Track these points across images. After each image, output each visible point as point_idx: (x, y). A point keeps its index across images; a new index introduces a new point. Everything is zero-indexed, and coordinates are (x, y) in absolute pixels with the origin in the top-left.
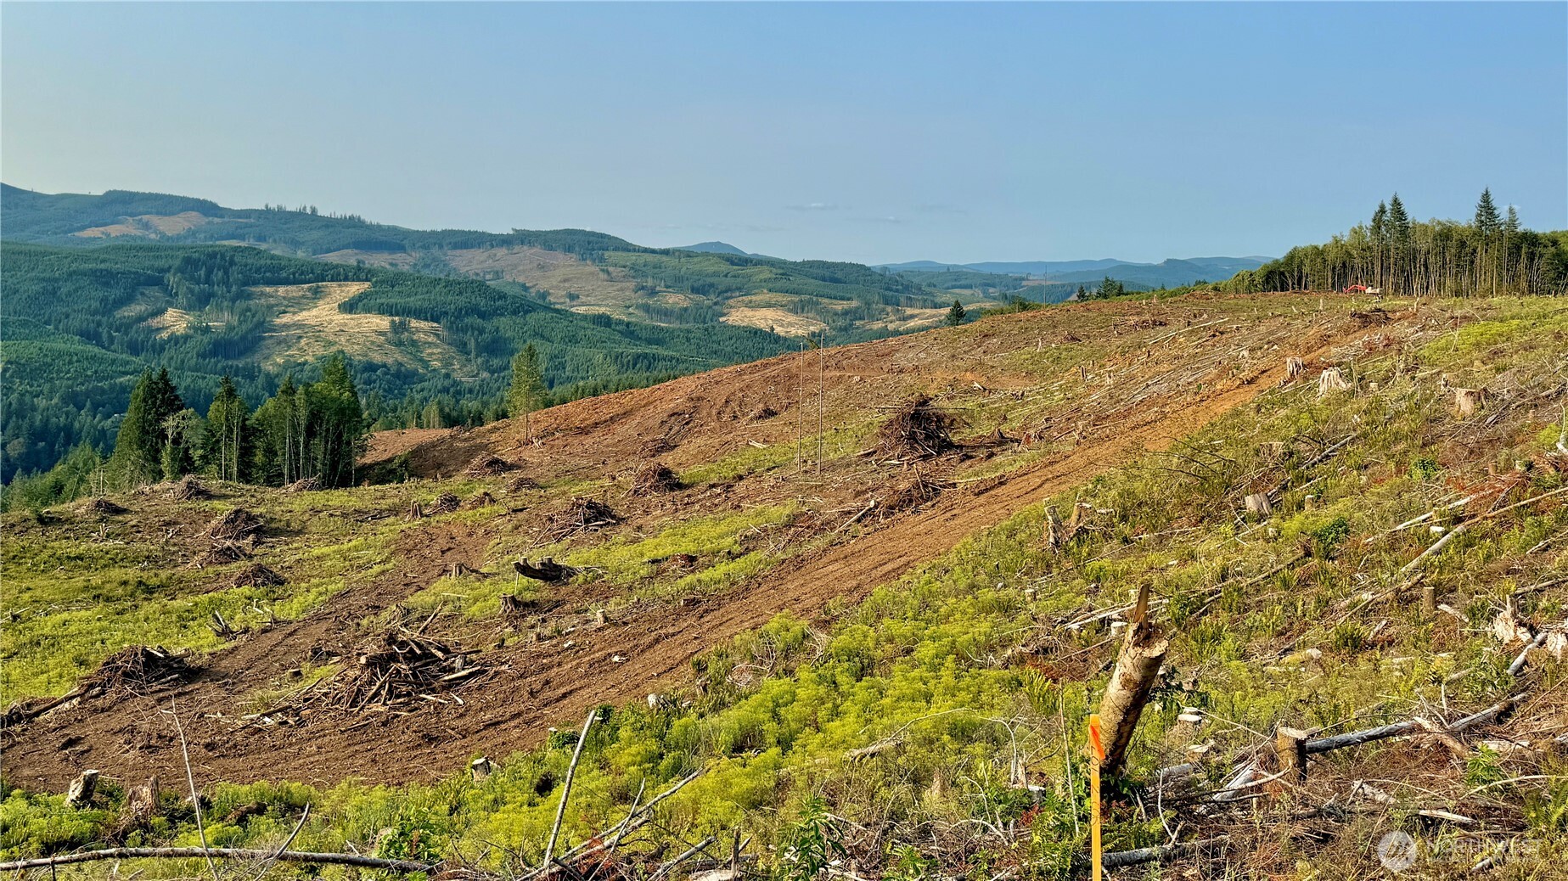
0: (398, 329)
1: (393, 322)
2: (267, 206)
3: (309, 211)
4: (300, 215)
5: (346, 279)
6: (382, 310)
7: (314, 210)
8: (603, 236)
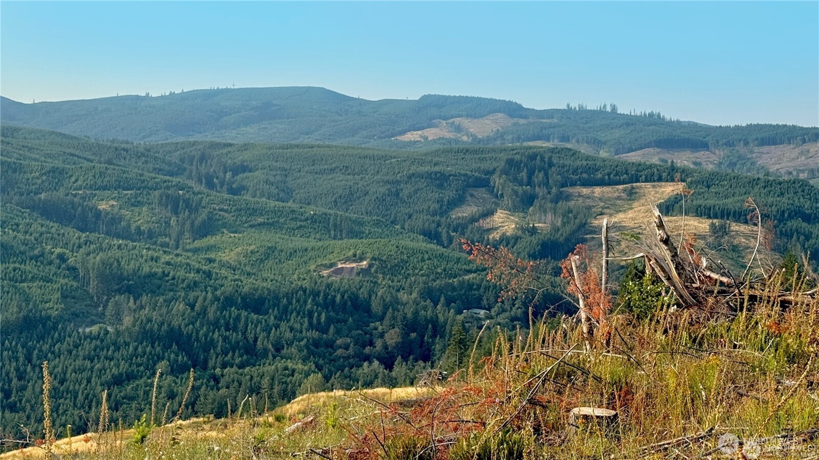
0: (720, 232)
1: (713, 225)
3: (609, 109)
4: (600, 113)
5: (660, 179)
6: (701, 212)
7: (614, 108)
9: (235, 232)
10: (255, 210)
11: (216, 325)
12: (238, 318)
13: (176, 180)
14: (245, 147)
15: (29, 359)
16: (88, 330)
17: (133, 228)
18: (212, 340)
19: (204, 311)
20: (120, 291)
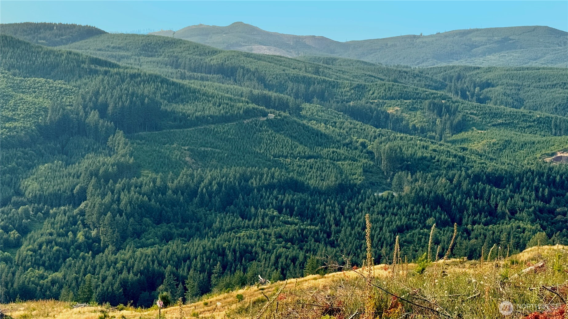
9: (482, 130)
10: (496, 114)
11: (468, 194)
12: (483, 190)
13: (440, 93)
14: (489, 70)
15: (342, 212)
16: (380, 194)
17: (411, 125)
18: (465, 205)
19: (459, 184)
20: (401, 169)
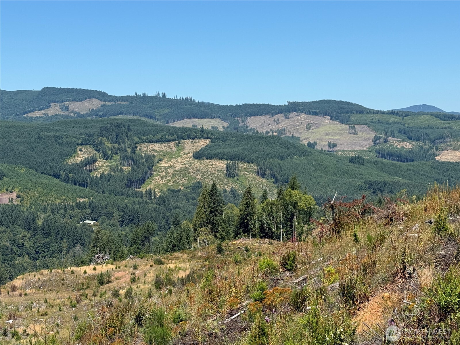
0: (230, 168)
1: (228, 164)
2: (136, 94)
5: (196, 138)
6: (220, 157)
7: (164, 95)
8: (347, 103)
